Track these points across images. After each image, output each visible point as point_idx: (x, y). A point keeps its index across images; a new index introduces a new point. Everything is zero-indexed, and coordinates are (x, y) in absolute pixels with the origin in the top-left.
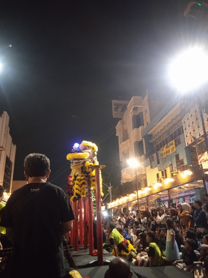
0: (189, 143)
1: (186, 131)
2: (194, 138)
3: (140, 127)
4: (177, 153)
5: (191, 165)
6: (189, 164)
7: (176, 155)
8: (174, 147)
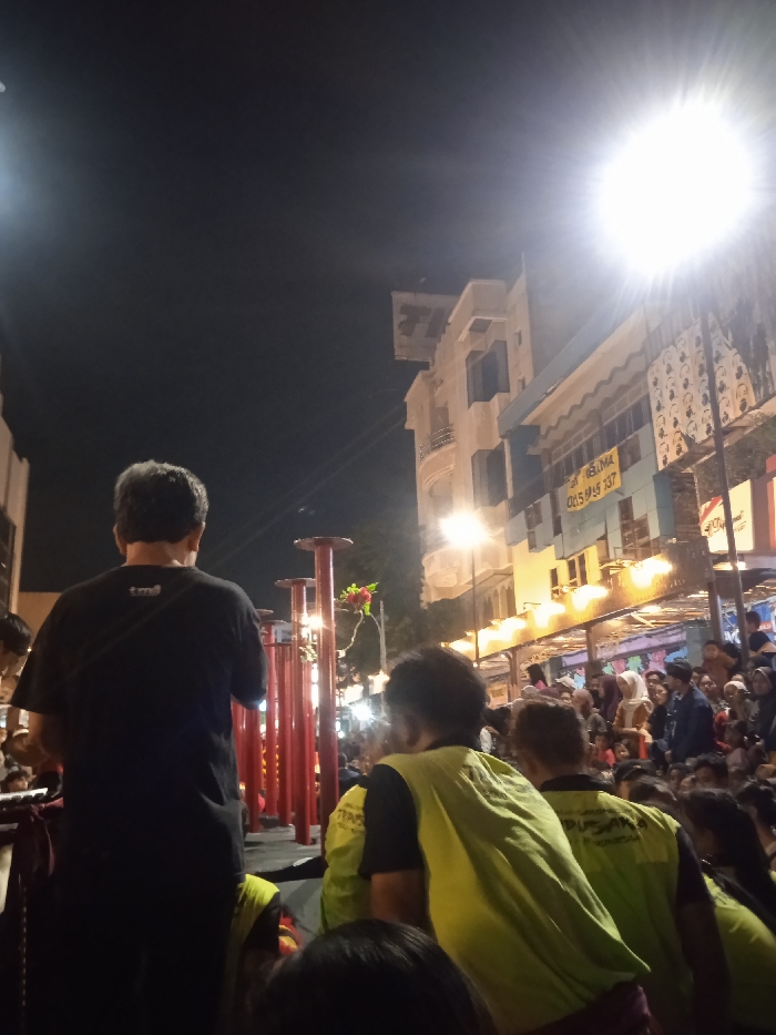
0: (669, 461)
1: (661, 413)
2: (690, 441)
3: (495, 399)
4: (627, 496)
5: (674, 540)
6: (666, 534)
7: (620, 502)
8: (614, 474)
